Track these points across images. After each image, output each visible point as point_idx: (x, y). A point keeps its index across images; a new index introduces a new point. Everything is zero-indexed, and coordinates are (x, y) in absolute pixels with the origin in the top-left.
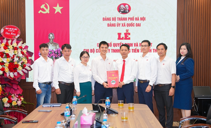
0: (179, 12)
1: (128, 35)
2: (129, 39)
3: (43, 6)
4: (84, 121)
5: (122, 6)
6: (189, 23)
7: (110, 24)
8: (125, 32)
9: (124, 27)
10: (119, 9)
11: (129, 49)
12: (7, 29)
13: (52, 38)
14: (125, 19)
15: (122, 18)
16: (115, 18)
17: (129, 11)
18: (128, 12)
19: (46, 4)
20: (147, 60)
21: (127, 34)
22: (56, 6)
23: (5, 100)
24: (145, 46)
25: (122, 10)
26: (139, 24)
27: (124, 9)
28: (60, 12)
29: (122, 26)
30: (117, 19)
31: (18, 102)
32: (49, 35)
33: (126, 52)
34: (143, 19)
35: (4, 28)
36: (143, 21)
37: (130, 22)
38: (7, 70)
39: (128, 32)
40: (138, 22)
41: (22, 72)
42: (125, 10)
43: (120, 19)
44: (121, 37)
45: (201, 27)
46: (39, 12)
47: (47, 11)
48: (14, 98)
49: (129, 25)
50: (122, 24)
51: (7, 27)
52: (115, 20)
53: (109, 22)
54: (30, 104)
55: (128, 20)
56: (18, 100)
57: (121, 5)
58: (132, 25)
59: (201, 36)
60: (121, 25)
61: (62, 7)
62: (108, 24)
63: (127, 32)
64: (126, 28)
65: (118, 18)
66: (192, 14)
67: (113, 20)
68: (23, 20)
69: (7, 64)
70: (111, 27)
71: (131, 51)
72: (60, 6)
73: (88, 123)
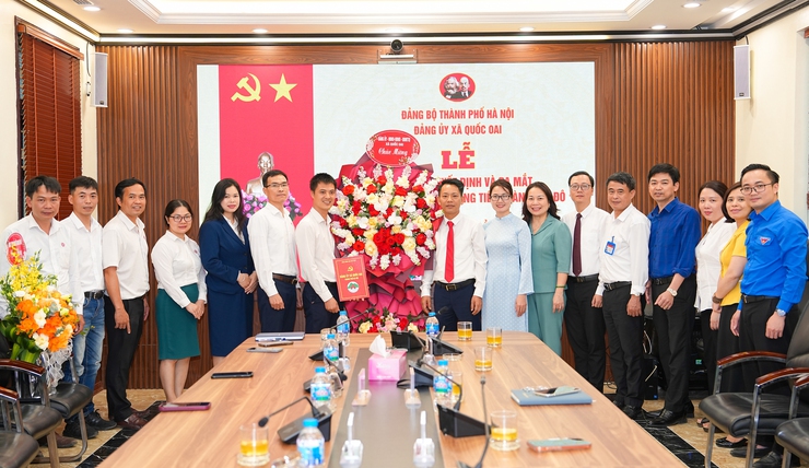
0: (599, 95)
1: (468, 156)
2: (472, 166)
3: (243, 83)
4: (378, 372)
5: (452, 80)
6: (625, 126)
7: (422, 127)
8: (462, 149)
9: (457, 135)
10: (444, 90)
11: (461, 191)
13: (269, 166)
14: (460, 114)
15: (452, 111)
16: (434, 111)
17: (471, 93)
18: (467, 95)
19: (252, 75)
21: (466, 154)
22: (278, 82)
25: (452, 92)
26: (496, 126)
27: (456, 89)
28: (290, 99)
29: (454, 131)
30: (439, 114)
32: (260, 159)
33: (456, 200)
34: (508, 114)
36: (506, 118)
37: (473, 122)
38: (372, 249)
39: (469, 149)
40: (494, 122)
41: (416, 256)
42: (460, 90)
43: (446, 114)
44: (451, 163)
45: (657, 135)
46: (234, 98)
47: (255, 95)
49: (470, 130)
50: (454, 128)
52: (434, 118)
53: (417, 122)
55: (470, 118)
57: (448, 77)
58: (479, 130)
60: (450, 130)
61: (294, 85)
62: (415, 127)
63: (465, 148)
64: (464, 137)
65: (441, 112)
67: (428, 118)
69: (370, 234)
71: (478, 197)
72: (288, 83)
73: (389, 378)
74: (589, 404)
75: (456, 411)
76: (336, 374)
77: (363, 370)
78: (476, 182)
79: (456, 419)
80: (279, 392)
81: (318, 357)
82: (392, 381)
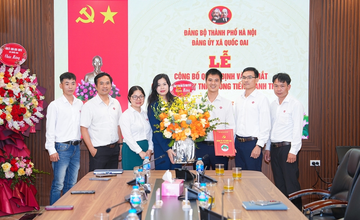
0: (312, 20)
1: (226, 60)
2: (229, 66)
3: (83, 11)
4: (167, 191)
5: (217, 11)
6: (329, 41)
7: (197, 41)
8: (222, 55)
9: (219, 46)
10: (212, 16)
12: (7, 49)
13: (99, 65)
14: (222, 33)
15: (216, 31)
16: (205, 31)
17: (229, 19)
18: (226, 20)
19: (89, 6)
20: (253, 102)
21: (225, 58)
22: (106, 11)
23: (7, 167)
24: (249, 77)
25: (216, 18)
26: (245, 41)
27: (220, 16)
28: (113, 21)
29: (217, 44)
30: (208, 32)
31: (27, 169)
32: (94, 60)
34: (252, 33)
35: (3, 48)
36: (252, 35)
37: (230, 37)
38: (9, 117)
39: (226, 54)
40: (243, 38)
41: (31, 121)
42: (222, 17)
43: (213, 33)
44: (215, 64)
46: (77, 21)
47: (91, 19)
48: (21, 164)
49: (228, 43)
50: (217, 41)
51: (8, 47)
52: (205, 35)
53: (194, 38)
54: (44, 173)
55: (228, 35)
56: (26, 167)
57: (214, 9)
58: (233, 43)
59: (350, 62)
60: (215, 43)
61: (116, 13)
62: (193, 41)
63: (224, 54)
64: (224, 47)
65: (209, 31)
66: (335, 25)
67: (201, 35)
68: (50, 35)
69: (9, 108)
70: (199, 46)
71: (232, 86)
72: (112, 11)
73: (173, 195)
74: (286, 210)
75: (209, 210)
76: (144, 191)
77: (159, 189)
78: (231, 76)
79: (209, 214)
80: (111, 201)
81: (132, 183)
82: (175, 197)
